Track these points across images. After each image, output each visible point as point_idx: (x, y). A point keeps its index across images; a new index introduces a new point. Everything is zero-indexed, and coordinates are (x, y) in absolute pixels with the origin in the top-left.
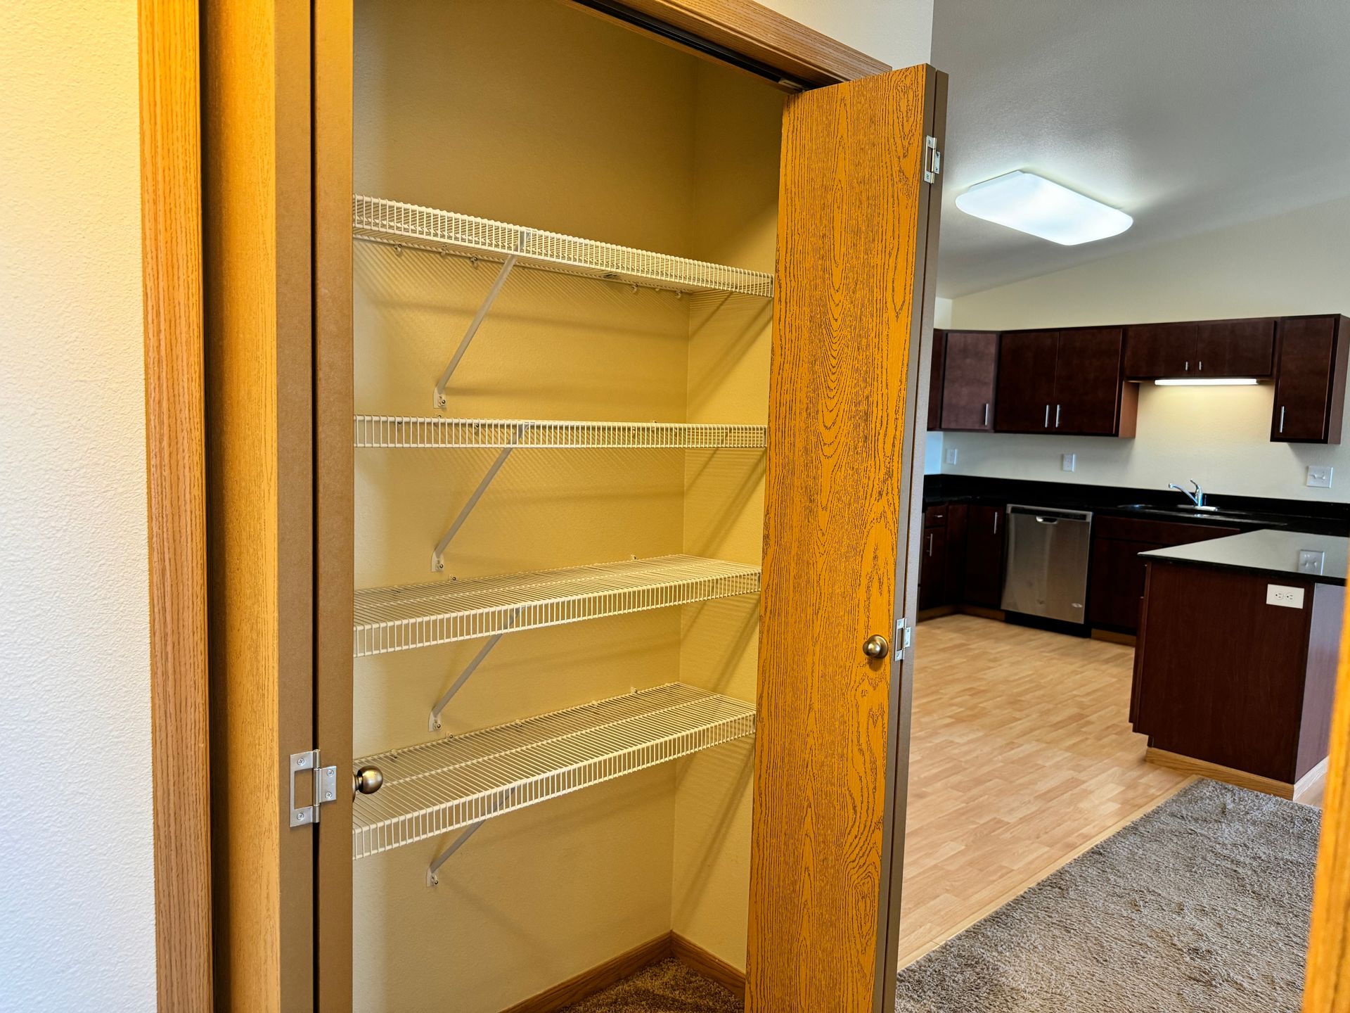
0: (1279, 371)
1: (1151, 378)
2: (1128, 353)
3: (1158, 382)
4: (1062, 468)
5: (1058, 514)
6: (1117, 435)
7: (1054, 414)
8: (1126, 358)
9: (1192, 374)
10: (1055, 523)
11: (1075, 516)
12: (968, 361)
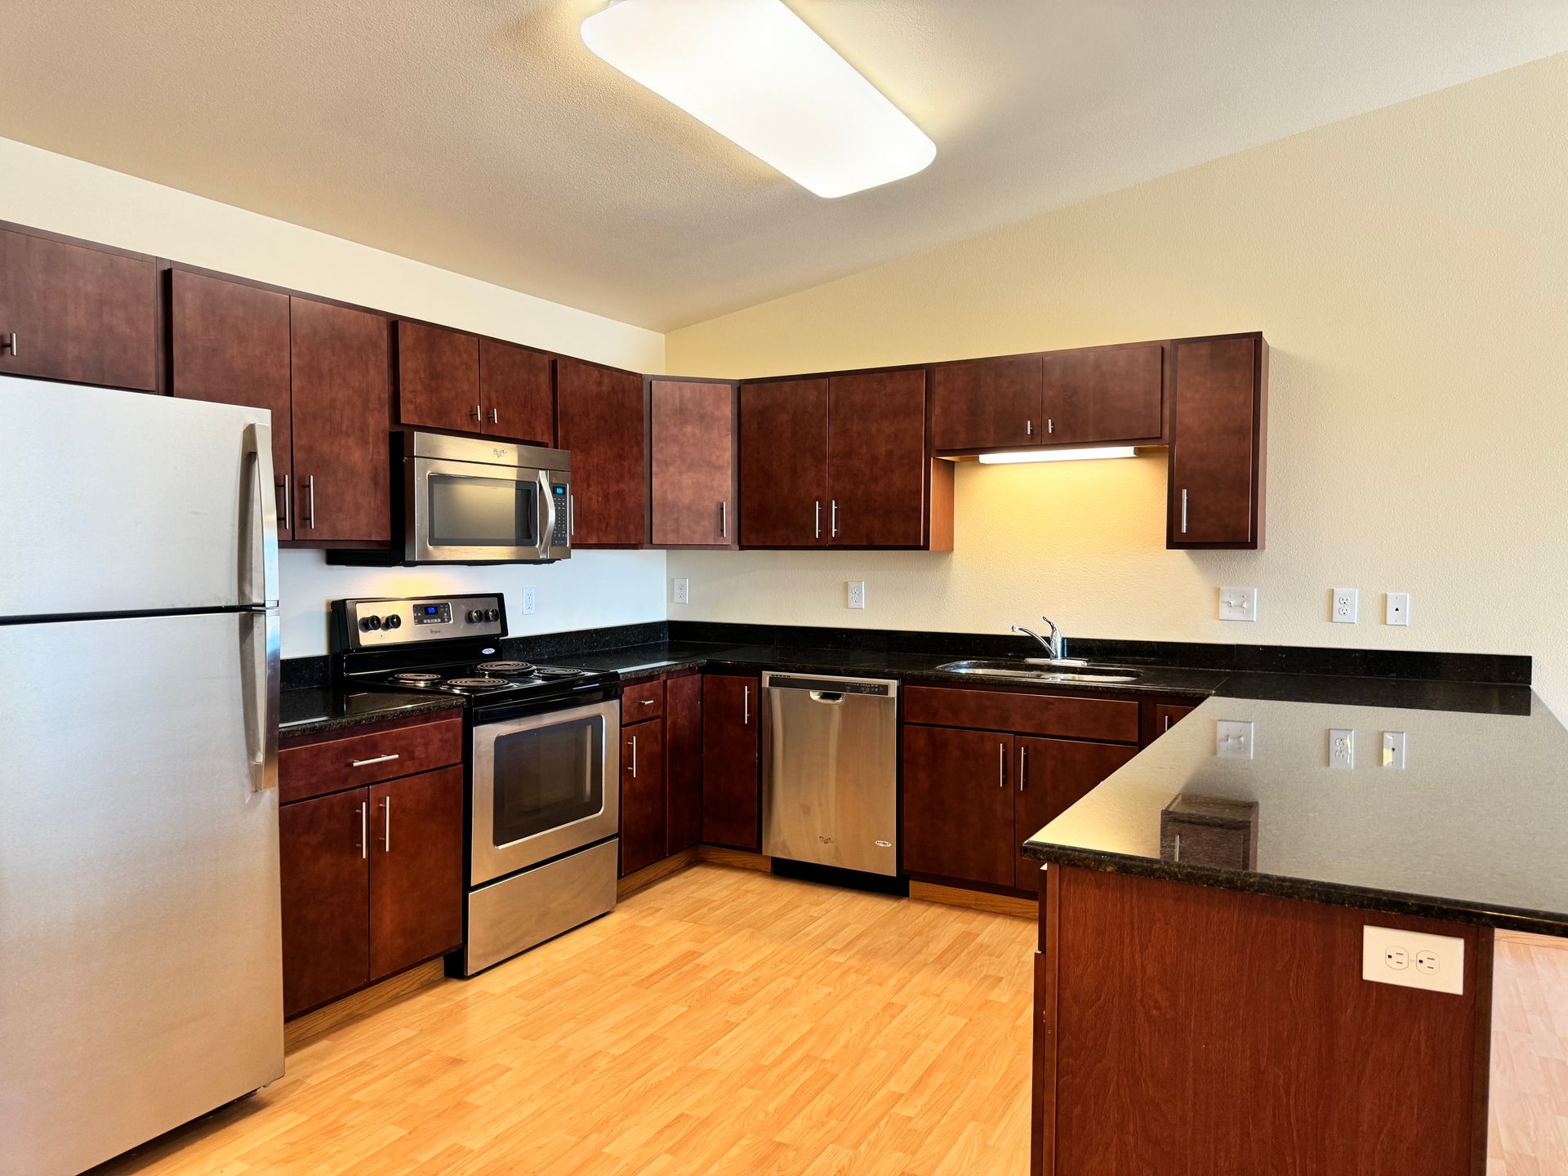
0: (1173, 429)
1: (972, 450)
2: (937, 410)
3: (984, 458)
4: (846, 606)
5: (842, 686)
6: (926, 547)
7: (828, 515)
8: (933, 418)
9: (1037, 441)
10: (840, 701)
11: (871, 689)
12: (689, 429)
